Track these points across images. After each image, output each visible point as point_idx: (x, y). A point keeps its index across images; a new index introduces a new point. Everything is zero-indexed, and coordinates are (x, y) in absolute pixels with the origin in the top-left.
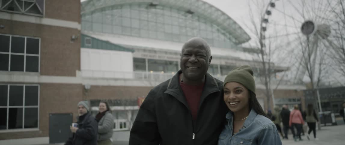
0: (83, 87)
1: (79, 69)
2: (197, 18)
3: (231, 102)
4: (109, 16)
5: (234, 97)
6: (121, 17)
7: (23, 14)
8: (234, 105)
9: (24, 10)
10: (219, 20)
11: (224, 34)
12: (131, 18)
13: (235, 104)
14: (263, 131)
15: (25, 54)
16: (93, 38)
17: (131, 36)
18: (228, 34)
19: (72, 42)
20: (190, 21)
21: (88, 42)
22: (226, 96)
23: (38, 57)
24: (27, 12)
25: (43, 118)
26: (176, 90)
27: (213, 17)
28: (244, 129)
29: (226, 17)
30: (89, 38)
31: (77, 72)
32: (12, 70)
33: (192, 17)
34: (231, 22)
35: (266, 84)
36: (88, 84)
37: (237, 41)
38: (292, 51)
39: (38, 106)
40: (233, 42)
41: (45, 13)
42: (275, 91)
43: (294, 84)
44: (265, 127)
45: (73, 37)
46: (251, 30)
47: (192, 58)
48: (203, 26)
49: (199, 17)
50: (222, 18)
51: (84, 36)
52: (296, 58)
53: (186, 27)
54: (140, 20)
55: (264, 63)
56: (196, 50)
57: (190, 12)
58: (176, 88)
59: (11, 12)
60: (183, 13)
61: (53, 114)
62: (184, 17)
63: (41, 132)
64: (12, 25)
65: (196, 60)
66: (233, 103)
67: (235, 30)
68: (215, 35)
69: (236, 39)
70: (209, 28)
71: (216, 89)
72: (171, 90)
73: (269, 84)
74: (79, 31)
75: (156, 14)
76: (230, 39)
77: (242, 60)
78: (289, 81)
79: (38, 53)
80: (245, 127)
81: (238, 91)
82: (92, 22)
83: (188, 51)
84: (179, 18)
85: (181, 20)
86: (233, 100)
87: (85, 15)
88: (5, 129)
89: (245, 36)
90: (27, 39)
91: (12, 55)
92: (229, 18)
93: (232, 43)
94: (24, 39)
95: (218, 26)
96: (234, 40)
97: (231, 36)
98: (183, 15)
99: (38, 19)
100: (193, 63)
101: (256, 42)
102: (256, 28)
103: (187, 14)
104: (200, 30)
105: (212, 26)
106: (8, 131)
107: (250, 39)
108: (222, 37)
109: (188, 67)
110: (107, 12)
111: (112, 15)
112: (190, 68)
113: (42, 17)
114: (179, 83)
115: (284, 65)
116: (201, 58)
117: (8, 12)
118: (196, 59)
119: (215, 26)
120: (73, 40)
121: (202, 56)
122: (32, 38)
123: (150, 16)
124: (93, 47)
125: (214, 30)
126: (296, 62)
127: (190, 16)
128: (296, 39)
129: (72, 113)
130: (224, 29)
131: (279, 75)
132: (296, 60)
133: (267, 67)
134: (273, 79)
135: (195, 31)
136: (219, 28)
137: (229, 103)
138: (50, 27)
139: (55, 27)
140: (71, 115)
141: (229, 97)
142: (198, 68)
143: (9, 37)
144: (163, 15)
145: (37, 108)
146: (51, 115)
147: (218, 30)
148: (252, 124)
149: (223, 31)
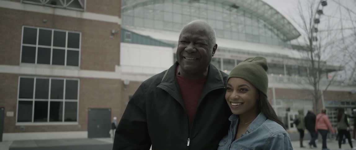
0: (122, 83)
1: (119, 64)
2: (242, 13)
3: (233, 103)
4: (151, 11)
5: (237, 97)
6: (163, 11)
7: (65, 8)
8: (235, 107)
9: (67, 4)
10: (266, 15)
11: (271, 30)
12: (173, 13)
13: (236, 105)
14: (271, 139)
15: (66, 49)
16: (133, 33)
17: (173, 31)
18: (275, 31)
19: (112, 37)
20: (235, 16)
21: (128, 37)
22: (228, 94)
23: (78, 52)
24: (69, 6)
25: (82, 113)
26: (171, 84)
27: (260, 11)
28: (248, 134)
29: (274, 12)
30: (129, 33)
31: (117, 67)
32: (53, 63)
33: (237, 12)
34: (280, 17)
35: (315, 85)
36: (127, 79)
37: (285, 38)
38: (346, 48)
39: (78, 101)
40: (281, 39)
41: (87, 7)
42: (325, 92)
43: (349, 85)
44: (272, 135)
45: (113, 32)
46: (300, 25)
47: (189, 47)
48: (249, 21)
49: (244, 11)
50: (270, 12)
51: (124, 30)
52: (350, 56)
53: (230, 22)
54: (182, 14)
55: (313, 61)
56: (194, 36)
57: (235, 6)
58: (171, 82)
59: (54, 6)
60: (227, 7)
61: (92, 109)
62: (228, 12)
63: (80, 126)
64: (54, 19)
65: (194, 50)
66: (235, 104)
67: (283, 25)
68: (262, 31)
69: (284, 35)
70: (256, 24)
71: (221, 85)
72: (165, 84)
73: (317, 85)
74: (119, 26)
75: (199, 8)
76: (277, 35)
77: (290, 58)
78: (343, 82)
79: (78, 48)
80: (249, 133)
81: (243, 89)
82: (134, 17)
83: (186, 38)
84: (223, 12)
85: (225, 15)
86: (236, 100)
87: (126, 9)
88: (46, 121)
89: (294, 32)
90: (69, 33)
91: (54, 50)
92: (277, 13)
93: (280, 41)
94: (65, 33)
95: (265, 21)
96: (282, 37)
97: (279, 32)
98: (227, 10)
99: (79, 13)
100: (191, 53)
101: (305, 38)
102: (305, 22)
103: (232, 9)
104: (245, 25)
105: (258, 21)
106: (49, 123)
107: (300, 35)
108: (270, 33)
109: (185, 58)
110: (149, 6)
111: (154, 10)
112: (187, 58)
113: (83, 11)
114: (176, 75)
115: (336, 64)
116: (201, 46)
117: (50, 7)
118: (194, 48)
119: (261, 21)
120: (113, 34)
121: (202, 45)
122: (74, 32)
123: (193, 10)
124: (133, 42)
125: (260, 26)
126: (350, 61)
127: (235, 10)
128: (352, 35)
129: (111, 109)
130: (272, 25)
131: (331, 75)
132: (349, 59)
133: (316, 65)
134: (324, 79)
135: (240, 27)
136: (266, 23)
137: (231, 103)
138: (91, 21)
139: (95, 21)
140: (110, 110)
141: (231, 95)
142: (197, 59)
143: (51, 31)
144: (207, 9)
145: (76, 103)
146: (90, 110)
147: (265, 26)
148: (257, 129)
149: (270, 27)
